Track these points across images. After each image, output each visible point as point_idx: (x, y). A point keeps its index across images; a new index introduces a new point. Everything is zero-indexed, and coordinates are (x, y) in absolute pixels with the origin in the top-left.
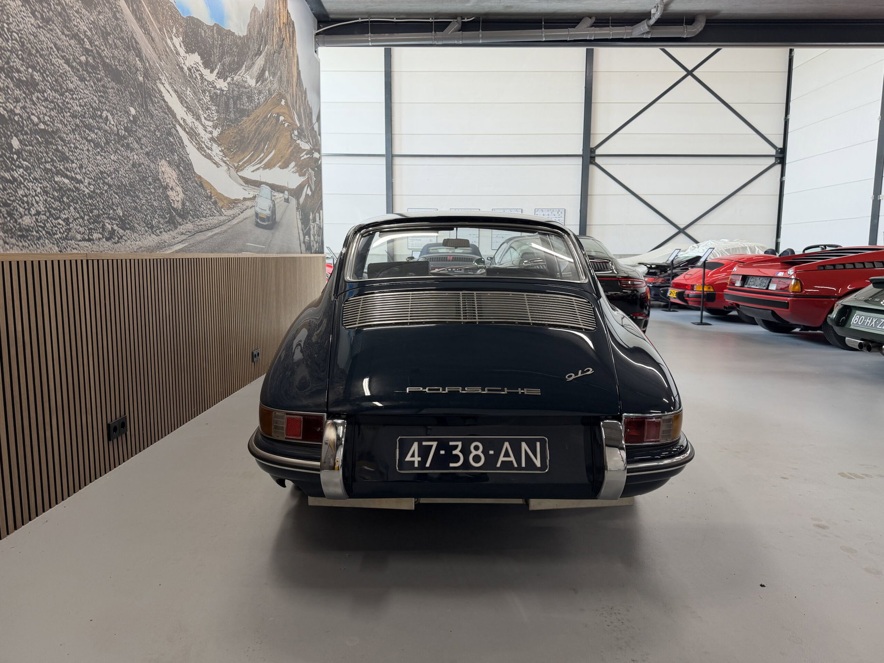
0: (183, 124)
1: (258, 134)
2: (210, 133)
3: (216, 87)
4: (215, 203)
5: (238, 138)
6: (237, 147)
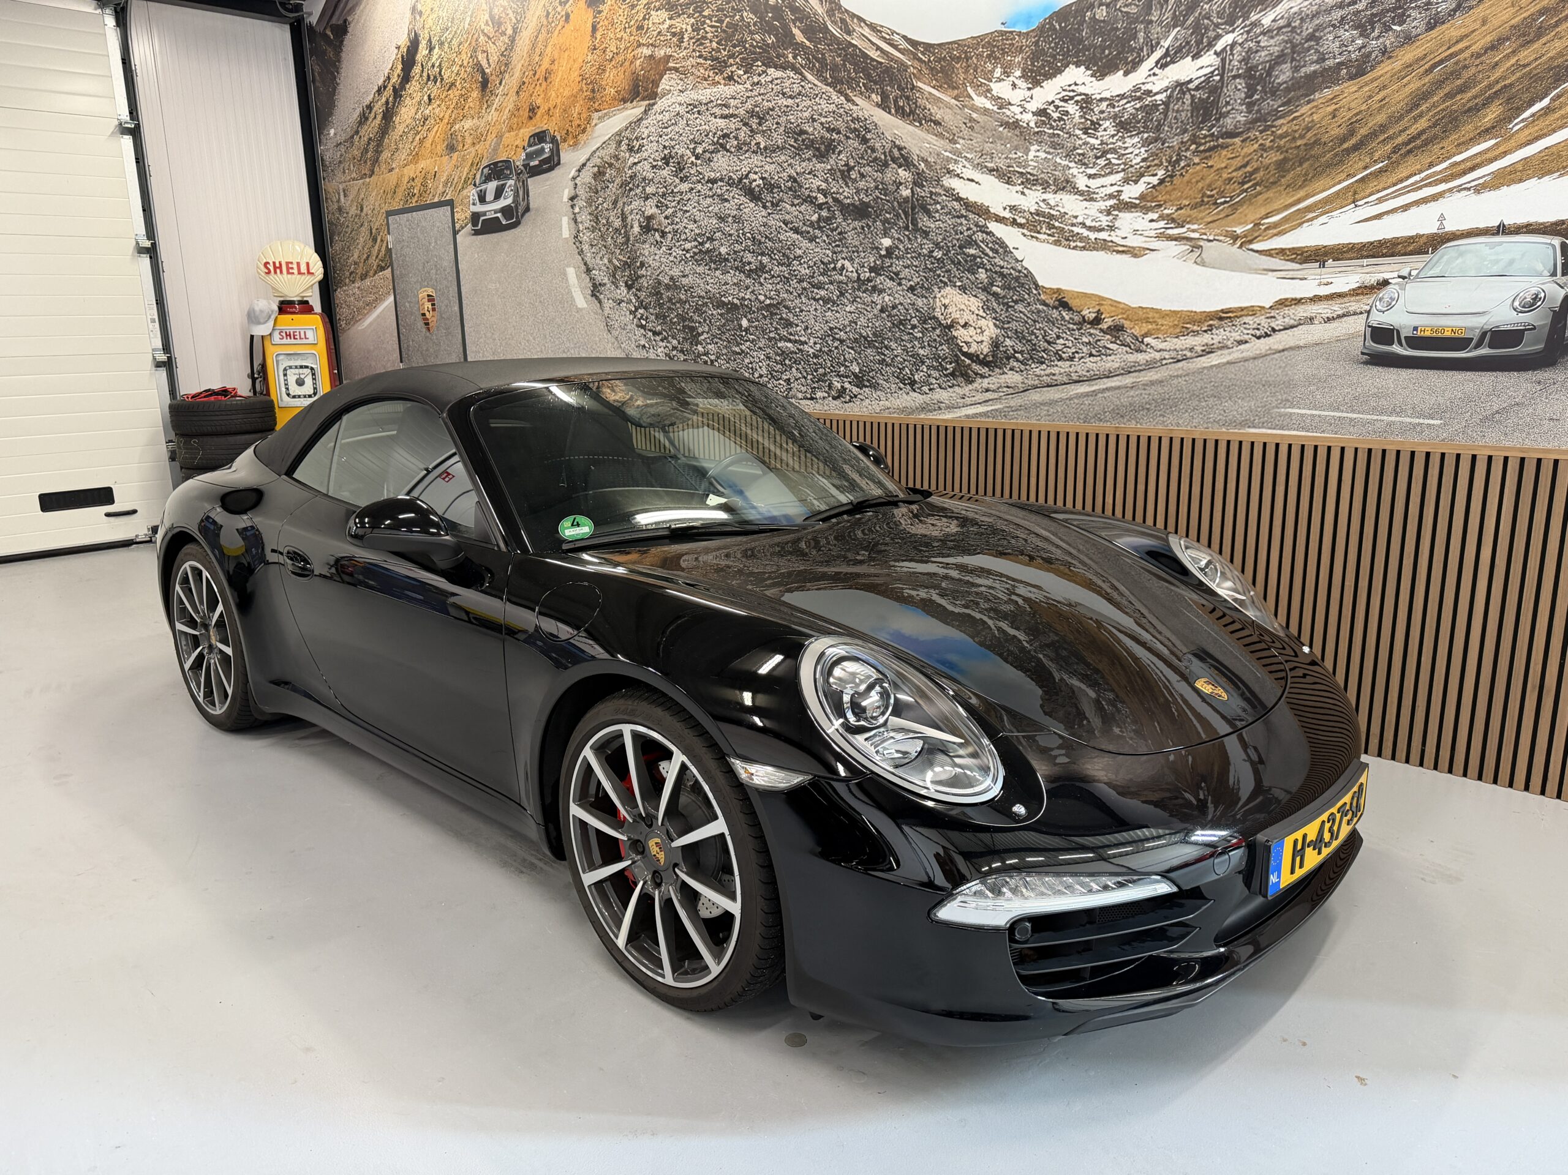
0: (1007, 214)
1: (1450, 96)
2: (1111, 196)
3: (1149, 93)
4: (1116, 330)
5: (1267, 161)
6: (1255, 185)
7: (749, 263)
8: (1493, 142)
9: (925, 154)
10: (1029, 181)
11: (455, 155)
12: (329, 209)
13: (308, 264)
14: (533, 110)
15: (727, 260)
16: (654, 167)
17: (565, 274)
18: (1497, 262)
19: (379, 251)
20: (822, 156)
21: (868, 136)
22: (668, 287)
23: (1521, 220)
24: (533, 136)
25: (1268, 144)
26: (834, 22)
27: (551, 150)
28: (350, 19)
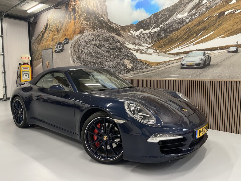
0: (133, 49)
1: (189, 33)
2: (147, 47)
3: (151, 33)
4: (148, 65)
5: (167, 42)
6: (165, 45)
7: (97, 56)
8: (195, 39)
9: (122, 41)
10: (136, 45)
11: (53, 41)
12: (32, 49)
13: (28, 58)
14: (65, 35)
15: (94, 56)
16: (83, 43)
17: (69, 59)
18: (196, 54)
19: (40, 56)
20: (107, 41)
21: (114, 39)
22: (85, 60)
23: (199, 49)
24: (65, 39)
25: (167, 39)
26: (109, 23)
27: (68, 41)
28: (37, 21)
